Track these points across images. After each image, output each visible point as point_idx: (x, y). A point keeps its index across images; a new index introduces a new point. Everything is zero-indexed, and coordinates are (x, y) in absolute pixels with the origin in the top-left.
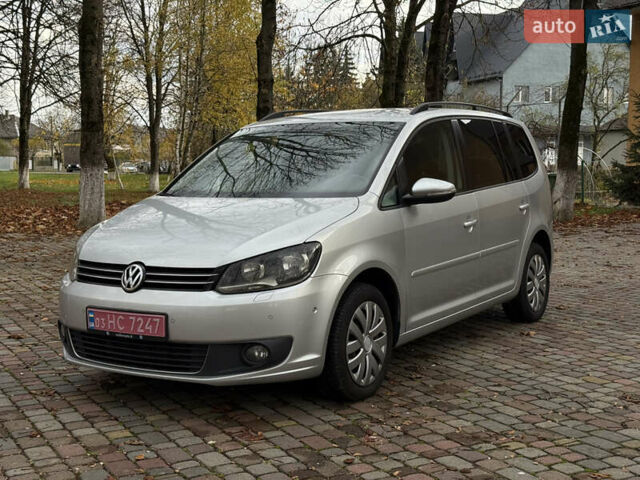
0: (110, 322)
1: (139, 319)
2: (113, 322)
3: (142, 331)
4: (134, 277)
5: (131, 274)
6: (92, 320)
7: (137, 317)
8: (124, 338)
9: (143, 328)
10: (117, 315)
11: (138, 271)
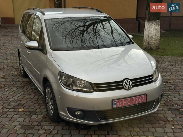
0: (124, 103)
1: (137, 98)
2: (126, 102)
3: (138, 102)
4: (129, 84)
5: (128, 83)
6: (115, 104)
7: (136, 98)
8: (130, 107)
9: (138, 101)
10: (127, 100)
11: (130, 82)
